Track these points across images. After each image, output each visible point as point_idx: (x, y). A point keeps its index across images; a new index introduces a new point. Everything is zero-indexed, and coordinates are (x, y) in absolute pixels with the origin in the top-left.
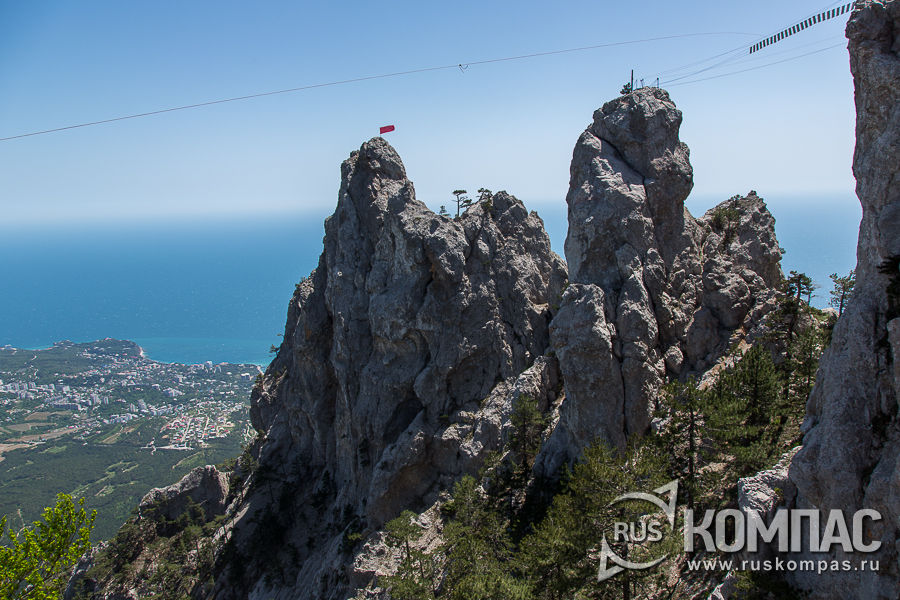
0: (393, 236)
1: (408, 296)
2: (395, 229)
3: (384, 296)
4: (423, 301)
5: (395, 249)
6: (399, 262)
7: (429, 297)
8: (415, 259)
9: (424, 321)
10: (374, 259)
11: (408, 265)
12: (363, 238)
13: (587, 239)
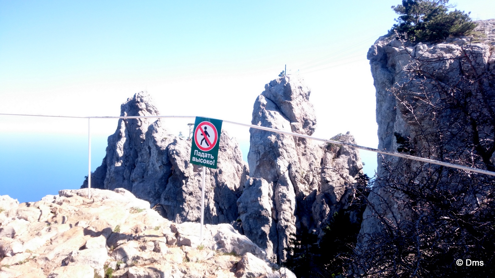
0: (149, 148)
1: (156, 184)
2: (151, 144)
3: (142, 184)
4: (165, 188)
5: (150, 156)
6: (152, 164)
7: (170, 185)
8: (162, 162)
9: (165, 199)
10: (137, 161)
11: (158, 165)
12: (131, 149)
13: (259, 153)
